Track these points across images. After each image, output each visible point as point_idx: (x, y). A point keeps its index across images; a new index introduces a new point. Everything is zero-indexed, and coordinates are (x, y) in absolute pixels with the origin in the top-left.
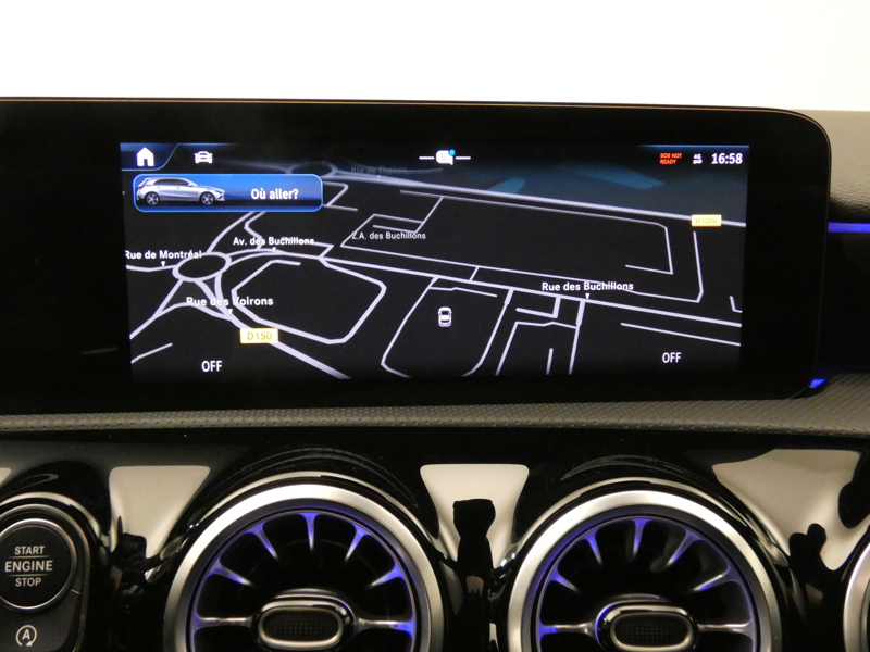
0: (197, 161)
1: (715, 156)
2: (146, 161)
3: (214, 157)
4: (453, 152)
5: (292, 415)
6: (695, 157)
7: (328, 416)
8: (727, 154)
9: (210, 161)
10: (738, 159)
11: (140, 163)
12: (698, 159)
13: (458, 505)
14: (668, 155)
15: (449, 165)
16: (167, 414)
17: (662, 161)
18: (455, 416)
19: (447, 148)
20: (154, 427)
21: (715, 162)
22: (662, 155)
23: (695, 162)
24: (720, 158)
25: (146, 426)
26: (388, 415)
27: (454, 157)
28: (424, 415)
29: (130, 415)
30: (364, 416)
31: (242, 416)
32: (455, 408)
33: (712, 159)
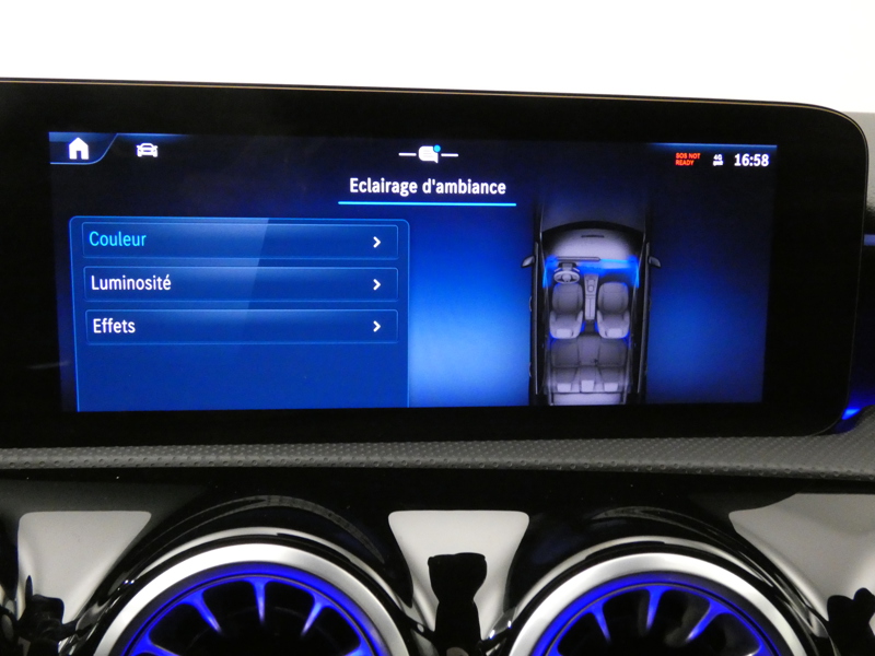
0: (140, 154)
1: (738, 156)
2: (79, 153)
3: (159, 150)
4: (438, 148)
5: (246, 454)
6: (716, 157)
7: (289, 454)
8: (752, 155)
9: (155, 154)
10: (765, 161)
11: (73, 156)
12: (718, 161)
13: (433, 562)
14: (685, 155)
15: (433, 163)
16: (99, 450)
17: (678, 162)
18: (437, 455)
19: (432, 144)
20: (83, 466)
21: (737, 164)
22: (678, 156)
23: (715, 163)
24: (744, 159)
25: (73, 465)
26: (359, 454)
27: (439, 154)
28: (401, 454)
29: (55, 451)
30: (331, 454)
31: (187, 453)
32: (437, 445)
33: (735, 161)
